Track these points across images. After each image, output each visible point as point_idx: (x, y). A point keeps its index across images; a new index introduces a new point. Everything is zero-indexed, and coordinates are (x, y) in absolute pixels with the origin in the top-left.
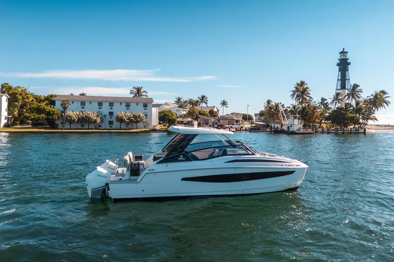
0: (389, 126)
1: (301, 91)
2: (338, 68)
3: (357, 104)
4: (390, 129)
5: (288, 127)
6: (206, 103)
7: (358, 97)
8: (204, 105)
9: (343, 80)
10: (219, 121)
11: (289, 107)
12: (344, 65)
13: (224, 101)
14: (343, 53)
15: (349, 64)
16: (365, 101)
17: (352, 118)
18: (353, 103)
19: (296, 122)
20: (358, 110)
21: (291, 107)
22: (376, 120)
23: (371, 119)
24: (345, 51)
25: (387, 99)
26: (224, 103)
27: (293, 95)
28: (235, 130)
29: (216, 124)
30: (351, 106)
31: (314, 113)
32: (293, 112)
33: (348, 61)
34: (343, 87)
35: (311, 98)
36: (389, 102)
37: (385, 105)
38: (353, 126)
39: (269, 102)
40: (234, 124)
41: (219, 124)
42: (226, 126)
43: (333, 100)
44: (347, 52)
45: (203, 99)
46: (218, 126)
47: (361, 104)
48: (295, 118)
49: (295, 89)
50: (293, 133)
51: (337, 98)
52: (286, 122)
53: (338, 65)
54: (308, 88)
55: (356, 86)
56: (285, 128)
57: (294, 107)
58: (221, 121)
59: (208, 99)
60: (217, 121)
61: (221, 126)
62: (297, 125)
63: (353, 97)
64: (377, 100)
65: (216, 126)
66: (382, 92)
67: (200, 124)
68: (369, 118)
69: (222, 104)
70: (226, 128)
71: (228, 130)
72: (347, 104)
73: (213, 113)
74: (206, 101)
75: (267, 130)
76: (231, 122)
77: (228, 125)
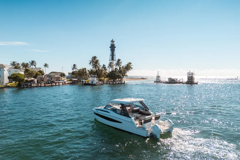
1: (94, 61)
2: (110, 49)
3: (120, 68)
4: (132, 80)
5: (92, 82)
6: (35, 66)
7: (120, 65)
8: (33, 67)
9: (113, 55)
10: (51, 79)
12: (113, 48)
13: (46, 64)
14: (112, 41)
15: (115, 47)
16: (123, 67)
17: (118, 76)
18: (118, 68)
19: (95, 79)
20: (120, 72)
21: (90, 70)
22: (127, 76)
23: (125, 76)
24: (113, 40)
25: (132, 66)
26: (46, 65)
28: (62, 84)
30: (117, 70)
31: (101, 74)
32: (91, 72)
33: (115, 46)
34: (113, 59)
35: (100, 65)
36: (132, 68)
37: (131, 69)
38: (118, 80)
39: (74, 65)
40: (60, 81)
41: (51, 81)
43: (109, 66)
45: (33, 63)
46: (51, 82)
48: (95, 77)
49: (91, 60)
50: (95, 85)
51: (110, 65)
52: (90, 80)
53: (110, 47)
54: (98, 60)
55: (119, 60)
56: (90, 82)
57: (92, 70)
58: (53, 79)
59: (36, 63)
60: (50, 79)
61: (53, 82)
62: (96, 80)
63: (118, 65)
64: (128, 67)
65: (50, 82)
66: (130, 63)
67: (37, 81)
68: (124, 75)
69: (45, 66)
70: (56, 83)
71: (58, 84)
72: (115, 69)
73: (41, 72)
74: (35, 65)
75: (79, 83)
76: (58, 79)
77: (56, 81)
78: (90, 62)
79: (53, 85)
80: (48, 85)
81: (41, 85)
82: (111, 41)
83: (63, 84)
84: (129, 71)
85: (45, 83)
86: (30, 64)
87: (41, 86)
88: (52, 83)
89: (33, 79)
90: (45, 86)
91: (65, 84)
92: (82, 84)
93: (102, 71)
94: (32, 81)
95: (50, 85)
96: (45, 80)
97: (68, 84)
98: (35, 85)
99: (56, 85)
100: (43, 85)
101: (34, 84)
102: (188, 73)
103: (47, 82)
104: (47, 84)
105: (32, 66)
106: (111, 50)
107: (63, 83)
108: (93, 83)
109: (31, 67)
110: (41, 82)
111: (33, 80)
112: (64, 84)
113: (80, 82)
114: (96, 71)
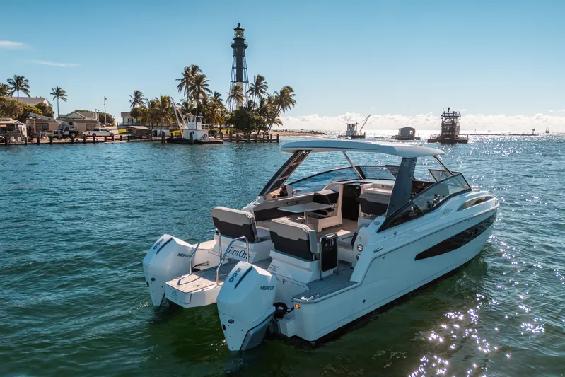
0: (286, 131)
1: (193, 80)
2: (232, 50)
3: (262, 102)
4: (290, 135)
5: (191, 134)
6: (26, 91)
7: (262, 92)
8: (22, 94)
9: (239, 69)
10: (71, 124)
11: (179, 104)
12: (239, 47)
13: (58, 89)
14: (239, 30)
15: (246, 47)
16: (270, 100)
17: (258, 121)
18: (257, 101)
19: (199, 125)
20: (263, 110)
21: (181, 103)
22: (281, 123)
23: (276, 123)
24: (241, 27)
25: (292, 98)
26: (58, 93)
27: (180, 86)
28: (103, 139)
29: (67, 129)
30: (255, 104)
31: (213, 114)
32: (186, 109)
33: (245, 42)
34: (239, 78)
35: (209, 91)
36: (295, 102)
37: (291, 105)
38: (257, 132)
39: (137, 94)
40: (98, 130)
41: (71, 129)
42: (84, 133)
43: (231, 97)
44: (243, 30)
45: (19, 83)
46: (71, 132)
47: (266, 103)
48: (198, 120)
49: (183, 77)
50: (198, 142)
51: (236, 94)
52: (185, 128)
53: (233, 46)
54: (204, 76)
55: (260, 79)
56: (185, 136)
57: (186, 104)
58: (75, 124)
59: (29, 84)
60: (67, 124)
61: (77, 134)
62: (200, 131)
63: (257, 93)
64: (284, 99)
65: (67, 133)
66: (288, 88)
67: (29, 130)
68: (273, 121)
69: (54, 94)
70: (85, 137)
71: (91, 139)
72: (250, 102)
73: (45, 109)
74: (25, 88)
75: (153, 138)
76: (91, 126)
77: (87, 130)
78: (180, 82)
79: (78, 142)
80: (63, 141)
81: (38, 141)
82: (235, 29)
83: (106, 140)
84: (287, 110)
85: (52, 134)
86: (11, 86)
87: (38, 143)
88: (73, 135)
89: (12, 121)
90: (51, 143)
91: (112, 140)
92: (162, 140)
93: (214, 107)
94: (11, 127)
95: (68, 140)
96: (53, 127)
97: (121, 139)
98: (20, 139)
99: (84, 142)
100: (45, 140)
101: (16, 138)
102: (444, 113)
103: (57, 133)
104: (57, 137)
105: (16, 91)
106: (235, 54)
107: (105, 137)
108: (194, 139)
109: (15, 95)
110: (41, 132)
111: (13, 125)
112: (110, 139)
113: (156, 135)
114: (199, 106)
